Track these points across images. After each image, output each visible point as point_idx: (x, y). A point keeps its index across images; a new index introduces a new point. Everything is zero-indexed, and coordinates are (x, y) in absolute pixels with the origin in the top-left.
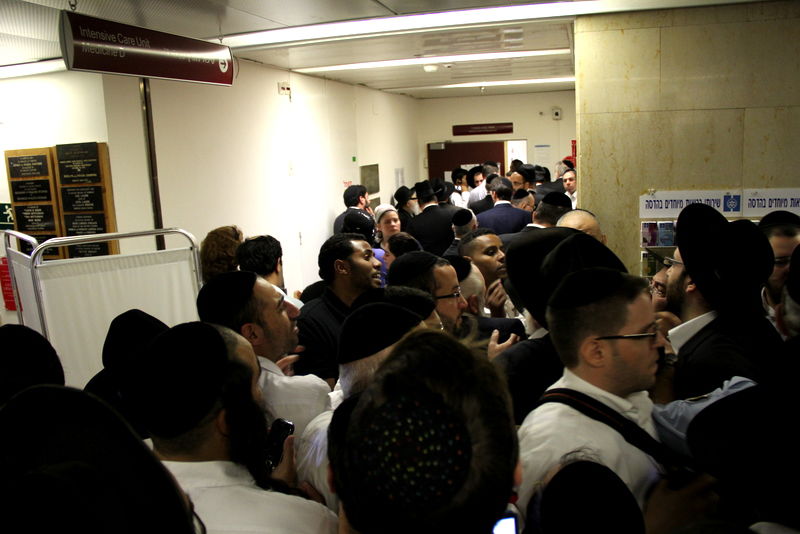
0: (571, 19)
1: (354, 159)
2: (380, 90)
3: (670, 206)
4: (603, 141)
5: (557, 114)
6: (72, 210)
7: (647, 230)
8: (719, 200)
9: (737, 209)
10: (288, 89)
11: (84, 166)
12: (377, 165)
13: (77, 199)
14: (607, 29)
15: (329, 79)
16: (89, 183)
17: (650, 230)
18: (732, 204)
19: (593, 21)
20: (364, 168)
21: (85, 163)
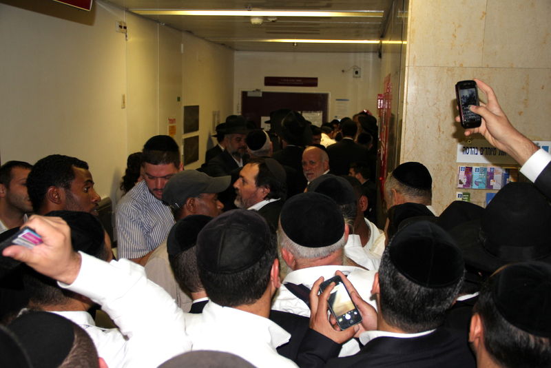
1: (179, 99)
3: (485, 153)
4: (428, 92)
5: (356, 73)
7: (463, 173)
10: (125, 28)
17: (466, 172)
20: (187, 108)
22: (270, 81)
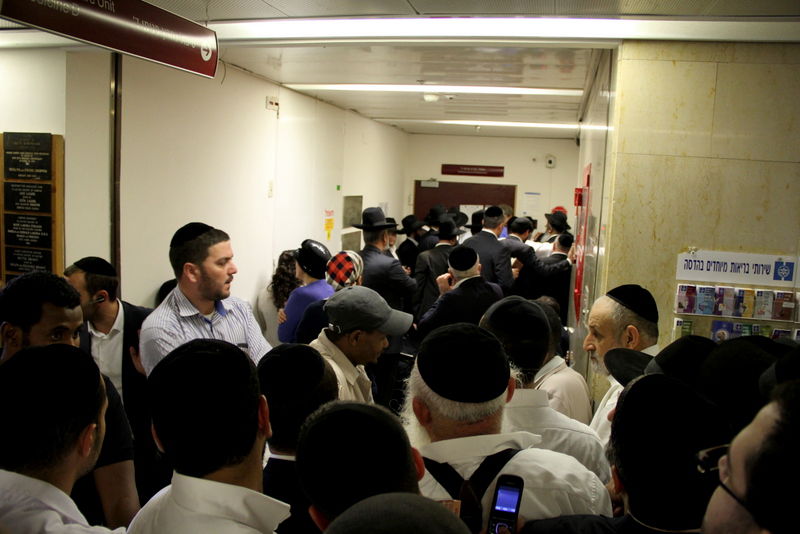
0: (617, 43)
1: (338, 188)
2: (372, 118)
3: (712, 268)
4: (642, 186)
5: (550, 162)
6: (15, 209)
7: (684, 293)
8: (769, 267)
9: (789, 278)
10: (277, 104)
11: (33, 160)
12: (361, 197)
13: (21, 197)
14: (656, 59)
15: (321, 100)
16: (37, 180)
17: (688, 293)
18: (784, 272)
19: (642, 47)
20: (348, 199)
21: (34, 156)
22: (447, 169)
